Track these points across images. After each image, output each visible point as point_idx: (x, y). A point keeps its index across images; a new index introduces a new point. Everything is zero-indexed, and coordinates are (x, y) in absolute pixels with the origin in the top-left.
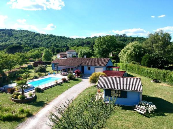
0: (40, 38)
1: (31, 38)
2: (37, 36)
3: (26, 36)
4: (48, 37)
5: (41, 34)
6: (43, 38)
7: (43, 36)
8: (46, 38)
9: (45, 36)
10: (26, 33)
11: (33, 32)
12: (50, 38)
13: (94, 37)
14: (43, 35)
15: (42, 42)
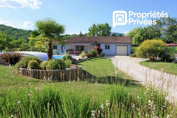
0: (19, 33)
1: (8, 33)
2: (15, 31)
3: (2, 30)
4: (27, 32)
5: (19, 29)
6: (22, 33)
7: (21, 32)
8: (25, 33)
9: (24, 31)
10: (2, 27)
11: (10, 27)
12: (29, 33)
13: (73, 34)
14: (21, 30)
15: (20, 36)
